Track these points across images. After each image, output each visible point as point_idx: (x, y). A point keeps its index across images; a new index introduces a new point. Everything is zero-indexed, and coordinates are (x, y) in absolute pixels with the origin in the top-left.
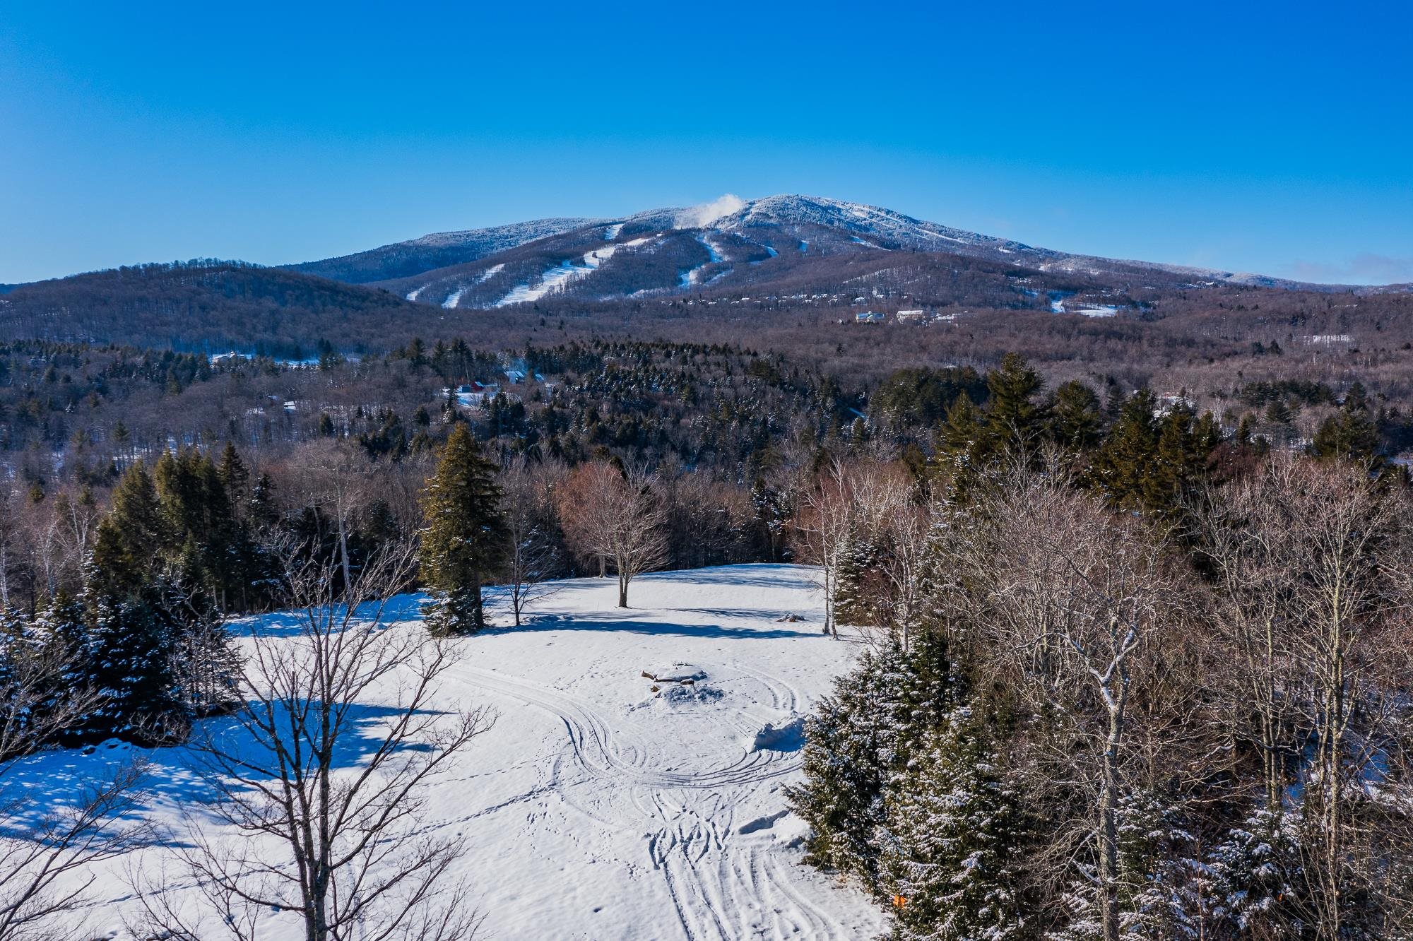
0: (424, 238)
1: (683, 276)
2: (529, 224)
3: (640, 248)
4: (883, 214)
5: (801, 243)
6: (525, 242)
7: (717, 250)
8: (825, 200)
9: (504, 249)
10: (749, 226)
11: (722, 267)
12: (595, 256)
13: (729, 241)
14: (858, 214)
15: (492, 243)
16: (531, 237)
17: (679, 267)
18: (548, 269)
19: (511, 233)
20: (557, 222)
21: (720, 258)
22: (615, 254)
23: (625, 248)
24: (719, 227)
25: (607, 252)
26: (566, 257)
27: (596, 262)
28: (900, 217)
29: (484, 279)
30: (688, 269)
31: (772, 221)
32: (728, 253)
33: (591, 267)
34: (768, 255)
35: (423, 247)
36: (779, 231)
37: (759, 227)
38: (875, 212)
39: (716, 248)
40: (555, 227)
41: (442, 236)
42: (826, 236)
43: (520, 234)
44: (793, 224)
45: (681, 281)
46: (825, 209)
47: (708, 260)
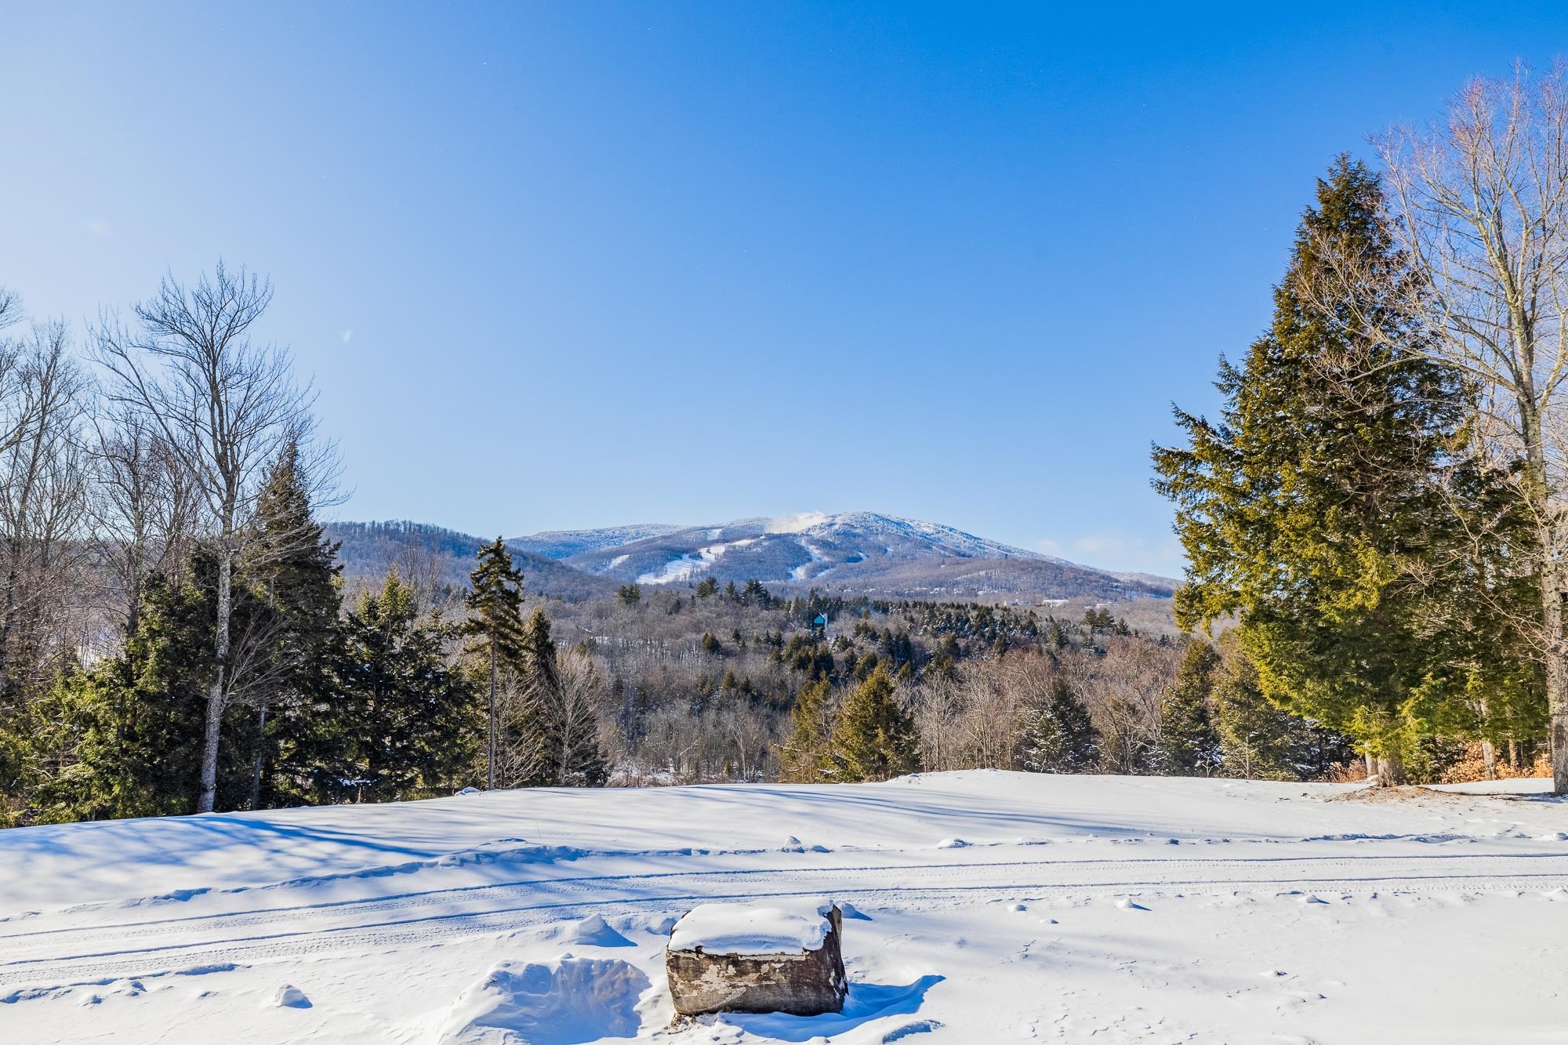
0: (539, 534)
1: (793, 572)
2: (631, 527)
3: (749, 547)
4: (946, 530)
5: (886, 550)
6: (628, 543)
7: (817, 552)
8: (895, 516)
9: (610, 547)
10: (838, 534)
11: (824, 567)
12: (708, 551)
13: (824, 544)
14: (926, 530)
15: (598, 542)
16: (634, 538)
17: (788, 565)
18: (670, 560)
19: (616, 534)
20: (656, 527)
21: (819, 559)
22: (726, 551)
23: (734, 547)
24: (811, 533)
25: (720, 549)
26: (686, 551)
27: (712, 557)
28: (962, 533)
29: (611, 567)
30: (796, 566)
31: (858, 531)
32: (827, 554)
33: (708, 561)
34: (860, 559)
35: (538, 542)
36: (866, 540)
37: (847, 534)
38: (940, 529)
39: (815, 551)
40: (653, 531)
41: (552, 535)
42: (908, 544)
43: (624, 536)
44: (877, 534)
45: (791, 576)
46: (898, 524)
47: (810, 560)
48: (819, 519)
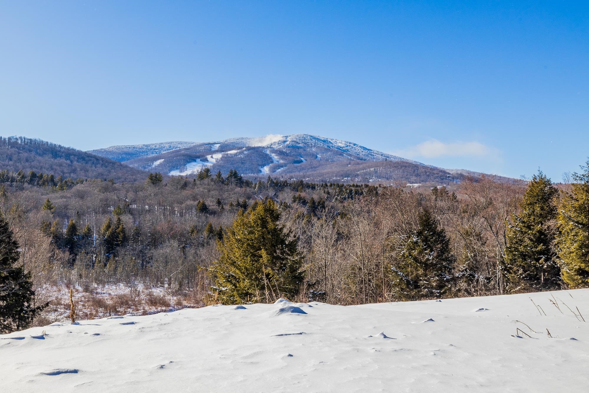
0: (110, 147)
1: (261, 169)
2: (166, 143)
3: (236, 155)
4: (352, 145)
5: (317, 157)
6: (164, 152)
7: (276, 157)
8: (323, 136)
9: (153, 155)
10: (289, 147)
11: (280, 166)
12: (212, 157)
13: (280, 153)
14: (340, 145)
15: (147, 152)
16: (168, 150)
17: (259, 165)
18: (189, 162)
19: (157, 147)
20: (181, 143)
21: (277, 161)
22: (222, 157)
23: (227, 154)
24: (273, 146)
25: (219, 156)
26: (198, 157)
27: (214, 161)
28: (361, 147)
29: (153, 166)
30: (263, 165)
31: (300, 145)
32: (282, 159)
34: (302, 161)
35: (110, 152)
36: (305, 150)
37: (294, 147)
38: (348, 144)
39: (275, 157)
40: (179, 146)
41: (118, 148)
42: (329, 153)
43: (161, 148)
44: (311, 147)
45: (261, 171)
46: (324, 141)
47: (272, 162)
48: (278, 138)
